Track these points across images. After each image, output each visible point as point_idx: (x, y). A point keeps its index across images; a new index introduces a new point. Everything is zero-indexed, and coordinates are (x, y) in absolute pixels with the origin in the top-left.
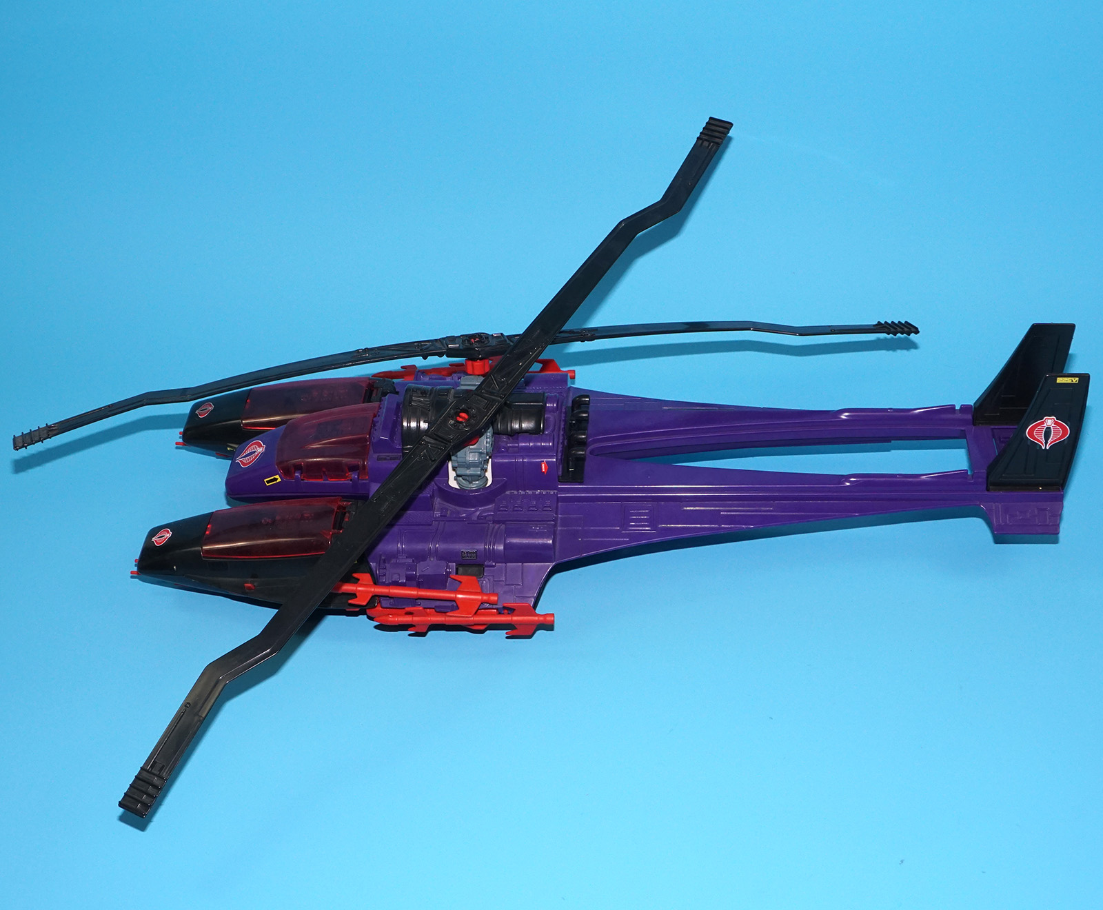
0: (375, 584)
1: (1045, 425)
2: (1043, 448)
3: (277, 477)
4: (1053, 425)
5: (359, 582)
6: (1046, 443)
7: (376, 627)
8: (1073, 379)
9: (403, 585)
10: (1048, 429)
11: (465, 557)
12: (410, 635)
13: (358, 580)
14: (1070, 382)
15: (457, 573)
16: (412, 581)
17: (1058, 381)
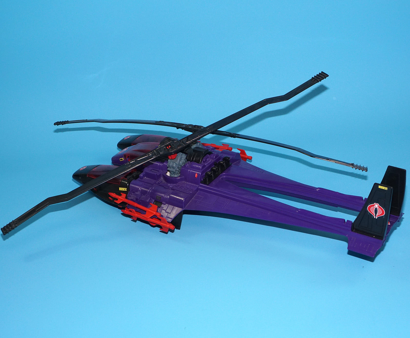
0: (125, 198)
1: (375, 207)
2: (375, 218)
3: (123, 158)
4: (378, 208)
5: (121, 196)
6: (376, 215)
7: (122, 214)
8: (385, 187)
9: (134, 201)
10: (376, 209)
11: (157, 198)
12: (131, 220)
13: (122, 195)
14: (384, 189)
15: (153, 203)
16: (137, 201)
17: (379, 187)
